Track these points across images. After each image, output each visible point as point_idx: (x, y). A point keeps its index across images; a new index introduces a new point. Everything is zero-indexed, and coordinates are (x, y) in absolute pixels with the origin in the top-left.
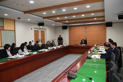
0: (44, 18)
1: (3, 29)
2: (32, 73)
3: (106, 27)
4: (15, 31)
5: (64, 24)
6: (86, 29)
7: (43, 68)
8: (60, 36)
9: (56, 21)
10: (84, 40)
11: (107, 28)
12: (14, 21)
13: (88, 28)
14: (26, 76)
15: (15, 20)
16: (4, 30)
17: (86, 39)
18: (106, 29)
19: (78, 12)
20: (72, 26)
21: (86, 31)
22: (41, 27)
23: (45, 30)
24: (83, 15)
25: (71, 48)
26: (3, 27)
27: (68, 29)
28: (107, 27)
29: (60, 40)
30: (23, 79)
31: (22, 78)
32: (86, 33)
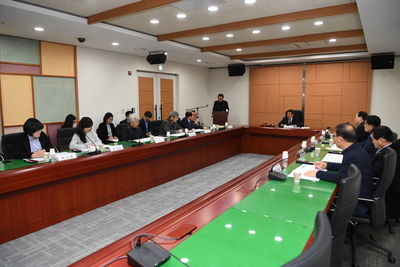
0: (160, 38)
1: (38, 73)
2: (100, 209)
3: (373, 68)
4: (75, 78)
5: (232, 57)
6: (304, 76)
7: (140, 197)
8: (221, 95)
9: (203, 49)
10: (293, 112)
11: (377, 73)
12: (72, 48)
13: (311, 72)
14: (80, 217)
15: (75, 47)
16: (41, 75)
17: (303, 109)
18: (372, 76)
19: (266, 16)
20: (259, 66)
21: (304, 83)
22: (161, 68)
23: (173, 78)
24: (286, 28)
25: (251, 135)
26: (40, 66)
27: (247, 74)
28: (376, 71)
29: (221, 109)
30: (66, 226)
31: (65, 223)
32: (304, 87)
